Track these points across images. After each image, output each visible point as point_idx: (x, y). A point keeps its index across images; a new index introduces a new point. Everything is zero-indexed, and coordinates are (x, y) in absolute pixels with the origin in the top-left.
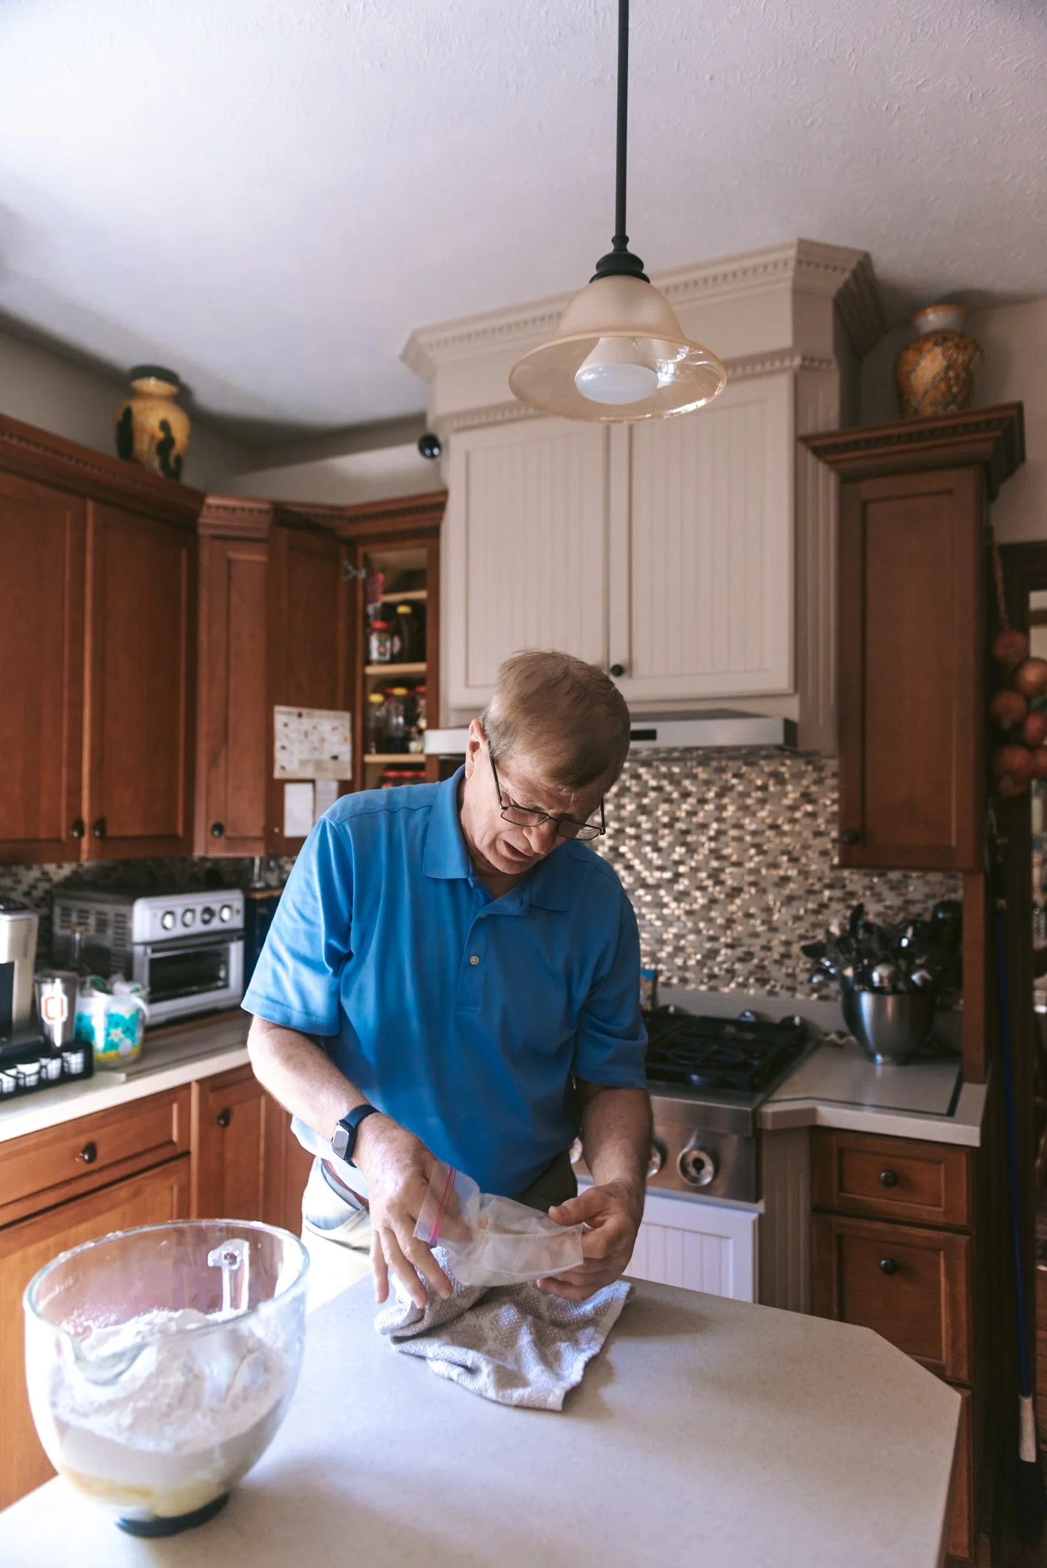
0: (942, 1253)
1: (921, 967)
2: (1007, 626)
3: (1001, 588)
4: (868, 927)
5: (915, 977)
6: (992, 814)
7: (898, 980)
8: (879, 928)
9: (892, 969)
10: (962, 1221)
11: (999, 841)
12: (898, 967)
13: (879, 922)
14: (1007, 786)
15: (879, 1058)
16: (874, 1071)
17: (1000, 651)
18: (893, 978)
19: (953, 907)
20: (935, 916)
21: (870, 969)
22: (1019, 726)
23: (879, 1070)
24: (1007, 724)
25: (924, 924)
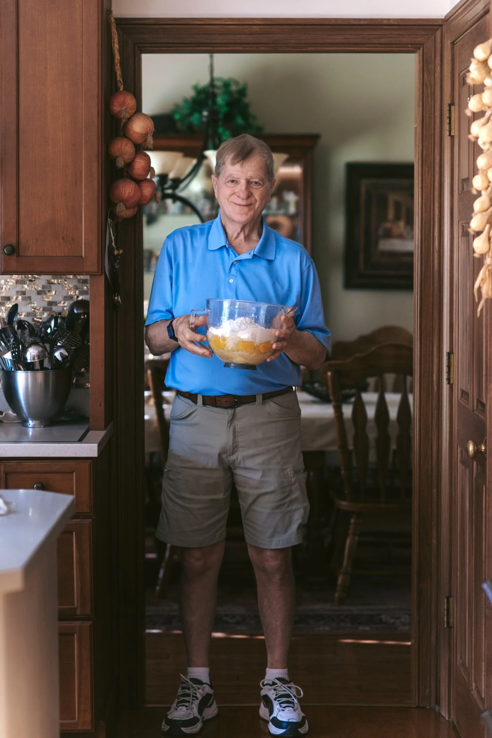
0: (74, 533)
1: (60, 347)
2: (121, 89)
3: (117, 57)
4: (21, 323)
5: (57, 354)
6: (111, 231)
7: (44, 356)
8: (29, 325)
9: (40, 349)
10: (86, 510)
11: (116, 252)
12: (44, 348)
13: (29, 320)
14: (122, 211)
15: (31, 423)
16: (27, 433)
17: (116, 108)
18: (41, 357)
19: (83, 305)
20: (71, 311)
21: (25, 350)
22: (130, 165)
23: (31, 432)
24: (120, 163)
25: (63, 318)
